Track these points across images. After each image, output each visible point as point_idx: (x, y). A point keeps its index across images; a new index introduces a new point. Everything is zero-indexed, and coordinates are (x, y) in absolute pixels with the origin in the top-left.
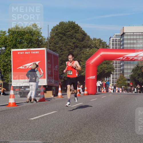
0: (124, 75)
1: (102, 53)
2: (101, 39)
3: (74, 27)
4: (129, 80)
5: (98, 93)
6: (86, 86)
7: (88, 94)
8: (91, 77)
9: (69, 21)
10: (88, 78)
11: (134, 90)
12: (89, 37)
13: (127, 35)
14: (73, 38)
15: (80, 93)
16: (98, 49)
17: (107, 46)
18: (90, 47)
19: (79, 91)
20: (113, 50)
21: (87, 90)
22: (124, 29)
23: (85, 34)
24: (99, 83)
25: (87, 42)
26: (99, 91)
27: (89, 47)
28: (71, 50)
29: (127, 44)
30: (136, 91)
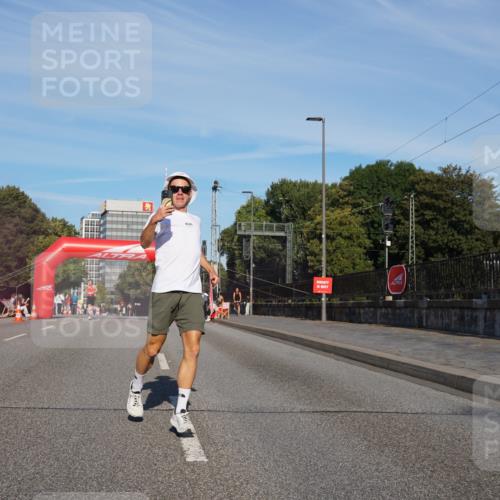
0: (104, 284)
1: (66, 245)
2: (67, 220)
3: (17, 197)
4: (112, 293)
5: (57, 315)
6: (34, 302)
7: (38, 318)
8: (44, 288)
9: (8, 186)
10: (39, 289)
11: (121, 310)
12: (44, 215)
13: (112, 215)
14: (13, 217)
15: (23, 315)
16: (60, 236)
17: (76, 233)
18: (46, 234)
19: (22, 312)
20: (86, 240)
21: (37, 311)
22: (108, 204)
23: (36, 211)
24: (59, 299)
25: (40, 223)
26: (59, 312)
27: (43, 233)
28: (11, 238)
29: (112, 230)
30: (124, 312)
